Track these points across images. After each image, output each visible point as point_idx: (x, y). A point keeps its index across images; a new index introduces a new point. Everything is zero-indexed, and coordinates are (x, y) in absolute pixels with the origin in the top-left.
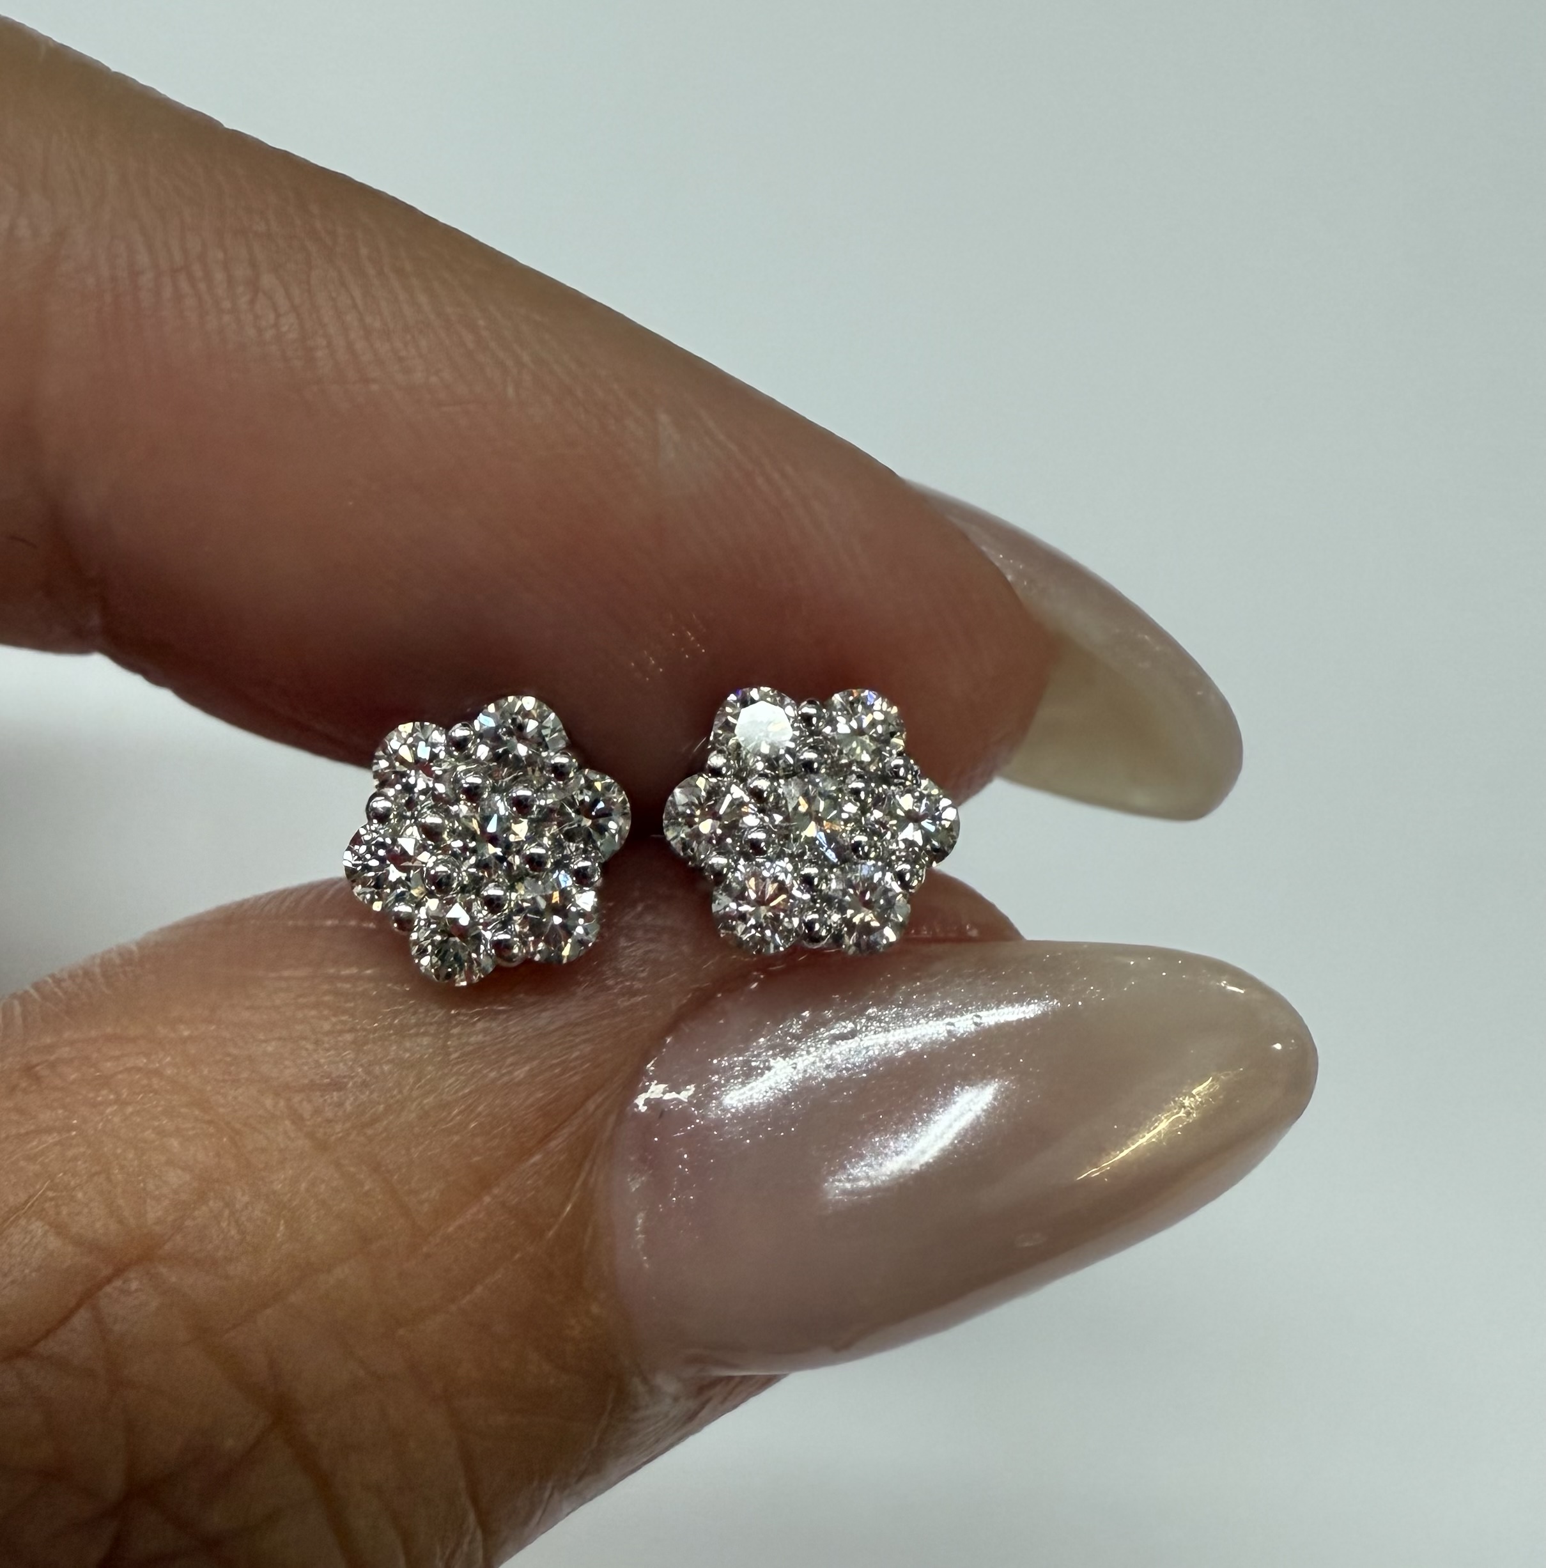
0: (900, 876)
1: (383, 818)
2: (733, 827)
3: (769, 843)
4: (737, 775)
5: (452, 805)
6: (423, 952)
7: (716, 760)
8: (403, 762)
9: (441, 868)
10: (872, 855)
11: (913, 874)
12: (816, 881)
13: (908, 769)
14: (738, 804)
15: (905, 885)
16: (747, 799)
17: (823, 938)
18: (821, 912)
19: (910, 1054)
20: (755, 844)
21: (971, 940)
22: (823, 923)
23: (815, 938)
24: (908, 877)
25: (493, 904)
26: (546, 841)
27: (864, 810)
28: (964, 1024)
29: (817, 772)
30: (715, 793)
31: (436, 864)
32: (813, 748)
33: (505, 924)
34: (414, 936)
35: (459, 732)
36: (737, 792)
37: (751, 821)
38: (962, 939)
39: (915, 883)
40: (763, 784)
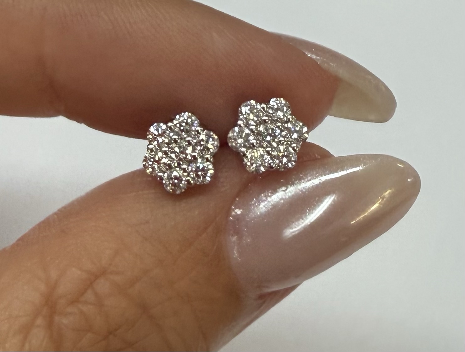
0: (293, 148)
1: (152, 150)
2: (247, 140)
3: (257, 143)
4: (246, 126)
5: (170, 145)
6: (167, 186)
7: (240, 122)
8: (155, 135)
9: (169, 162)
10: (285, 143)
11: (297, 147)
12: (270, 152)
13: (293, 119)
14: (248, 135)
15: (295, 150)
16: (250, 132)
17: (274, 167)
18: (273, 160)
20: (253, 144)
21: (318, 159)
22: (274, 163)
23: (272, 167)
24: (295, 148)
25: (185, 170)
26: (197, 151)
27: (282, 131)
29: (268, 122)
30: (241, 131)
31: (167, 161)
32: (266, 116)
33: (189, 175)
34: (164, 182)
35: (169, 124)
36: (247, 131)
37: (251, 138)
38: (316, 159)
39: (297, 149)
40: (253, 127)
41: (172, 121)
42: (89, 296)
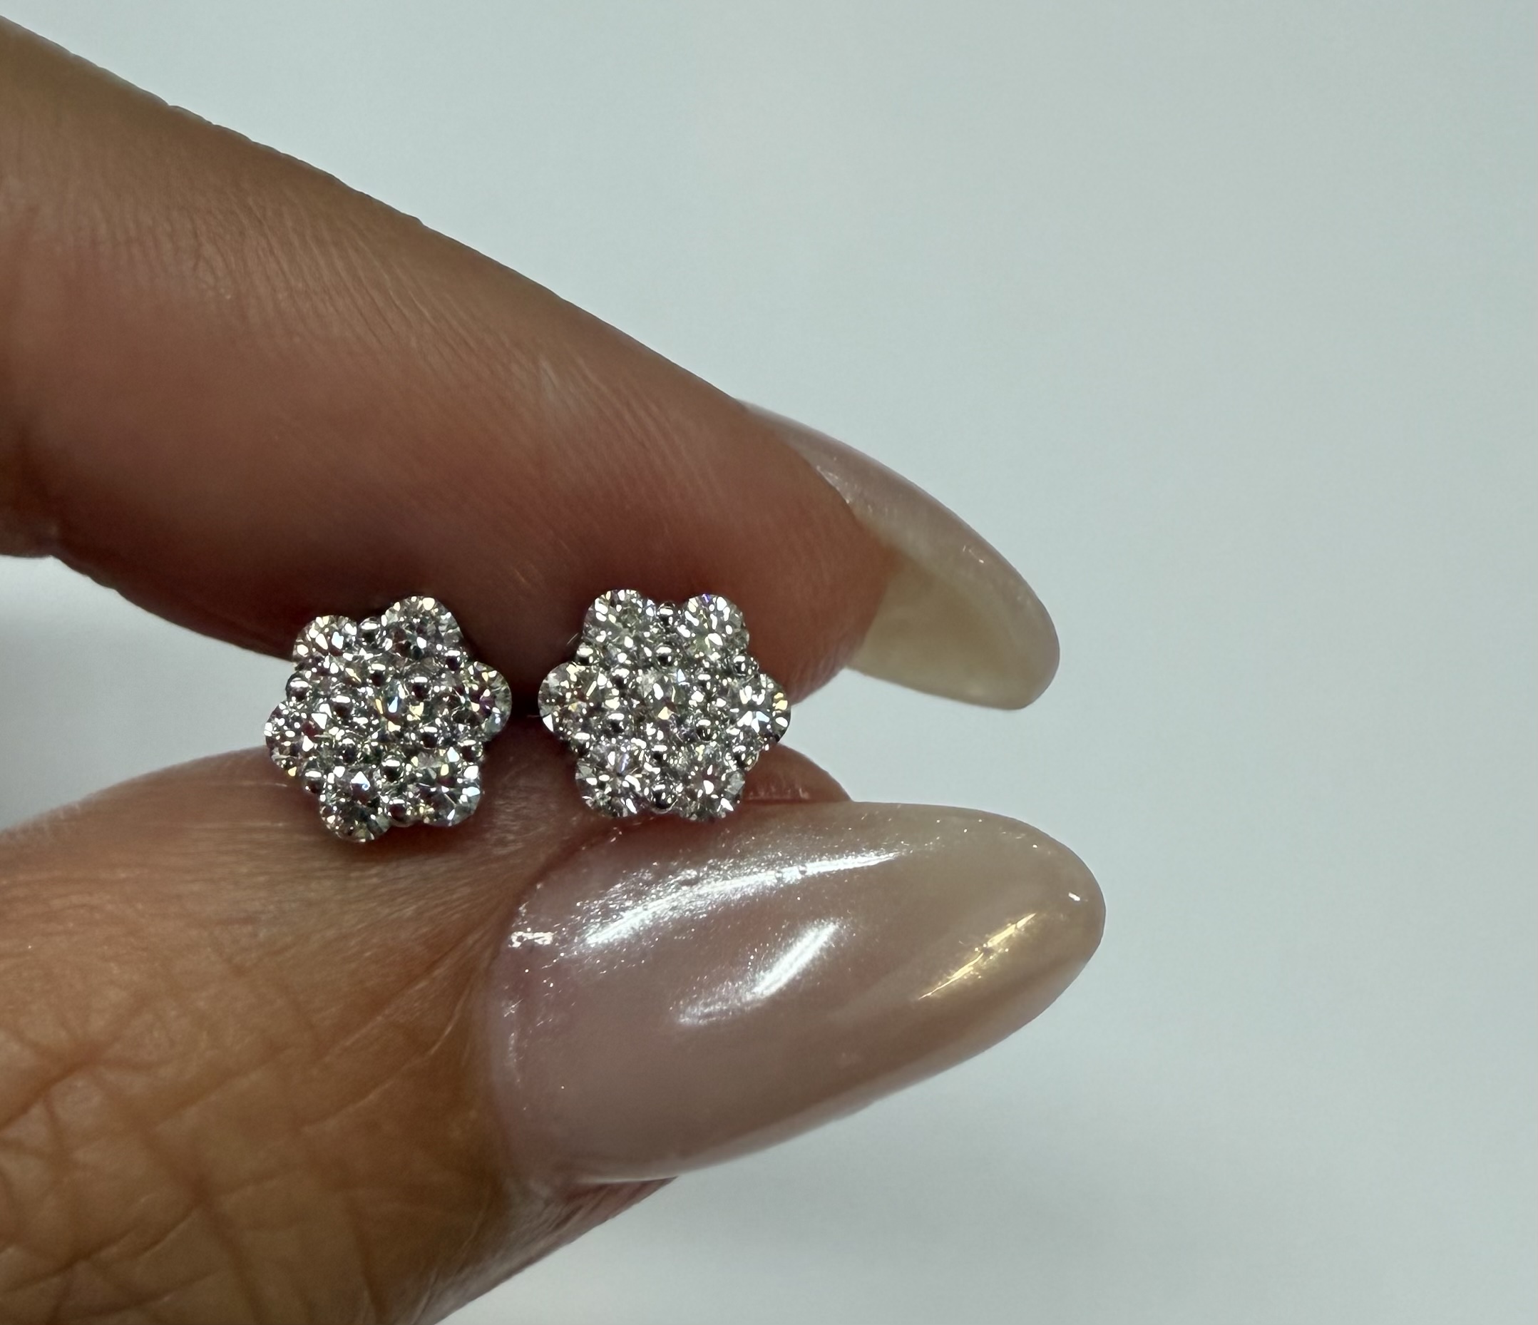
0: (737, 757)
1: (301, 696)
2: (598, 709)
3: (626, 722)
4: (601, 664)
5: (360, 688)
6: (329, 812)
7: (584, 651)
8: (319, 649)
9: (348, 741)
10: (715, 736)
11: (749, 754)
12: (665, 757)
13: (748, 664)
14: (602, 694)
15: (741, 764)
16: (610, 685)
17: (669, 805)
18: (668, 783)
19: (744, 898)
20: (614, 724)
21: (801, 801)
22: (669, 793)
23: (661, 805)
24: (743, 757)
25: (392, 774)
26: (438, 722)
27: (709, 698)
28: (792, 874)
29: (671, 664)
30: (585, 679)
31: (344, 737)
32: (668, 643)
33: (400, 791)
34: (323, 798)
35: (368, 625)
36: (602, 681)
37: (613, 703)
38: (796, 800)
39: (749, 762)
40: (624, 673)
41: (376, 614)
42: (33, 1128)
